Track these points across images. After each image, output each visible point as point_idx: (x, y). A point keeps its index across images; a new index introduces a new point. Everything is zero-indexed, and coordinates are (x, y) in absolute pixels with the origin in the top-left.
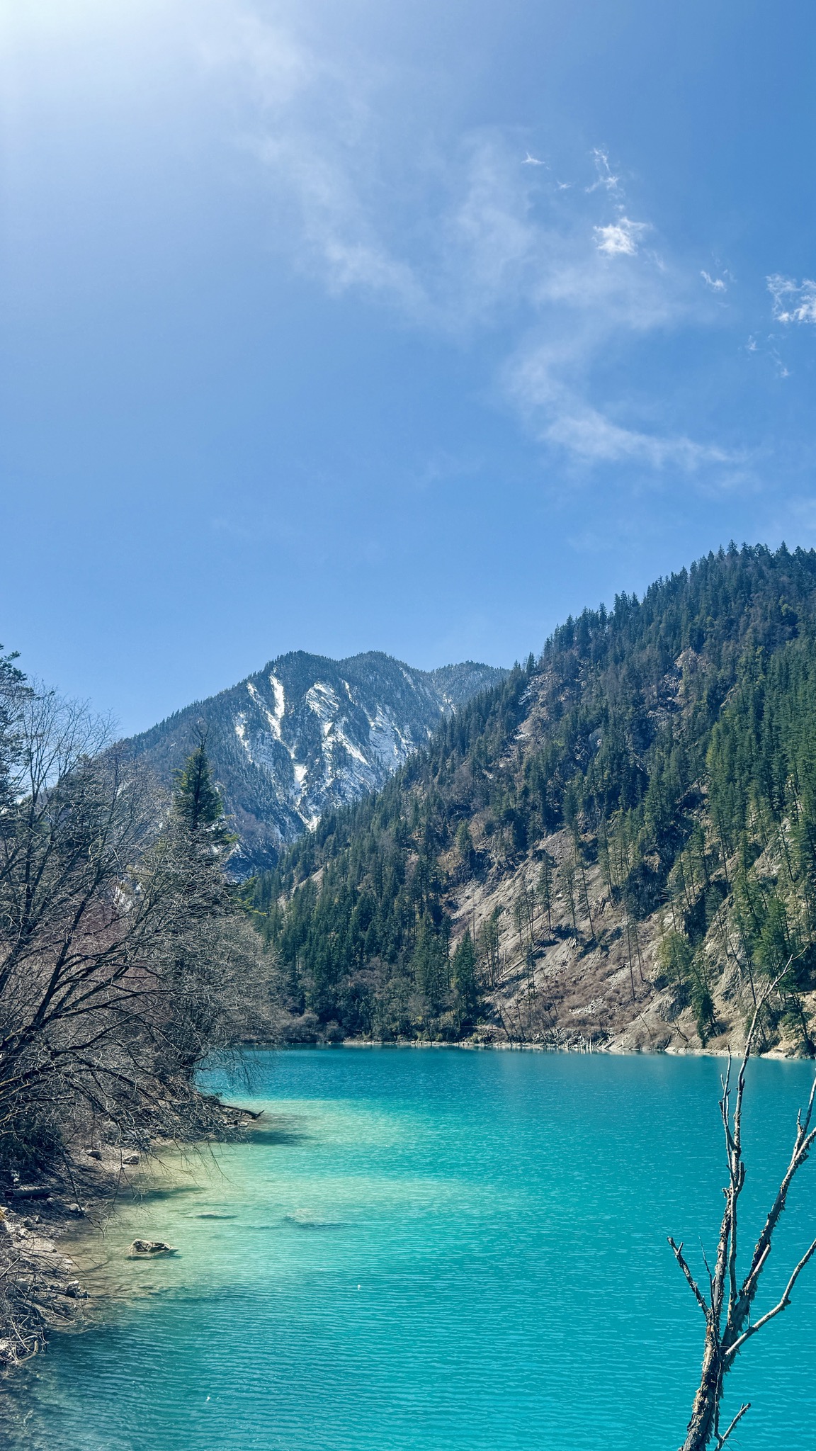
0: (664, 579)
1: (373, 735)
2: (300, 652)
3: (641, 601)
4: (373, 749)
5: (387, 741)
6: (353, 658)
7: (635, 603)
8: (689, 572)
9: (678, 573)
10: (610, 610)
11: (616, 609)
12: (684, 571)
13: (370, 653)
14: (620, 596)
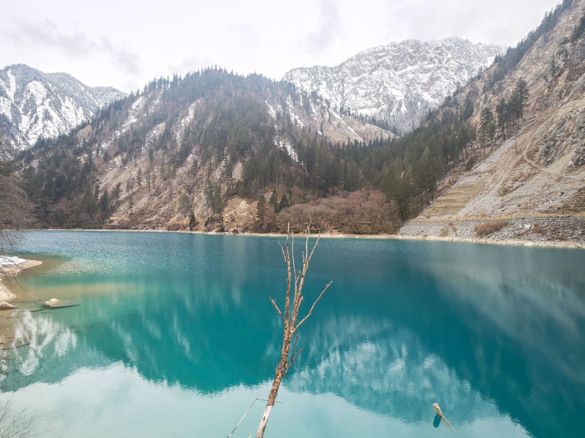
0: (192, 72)
1: (63, 109)
2: (24, 65)
3: (183, 79)
4: (64, 115)
5: (71, 113)
6: (54, 74)
7: (180, 79)
8: (200, 72)
9: (197, 71)
10: (171, 79)
11: (174, 79)
12: (199, 72)
13: (62, 73)
14: (175, 74)
